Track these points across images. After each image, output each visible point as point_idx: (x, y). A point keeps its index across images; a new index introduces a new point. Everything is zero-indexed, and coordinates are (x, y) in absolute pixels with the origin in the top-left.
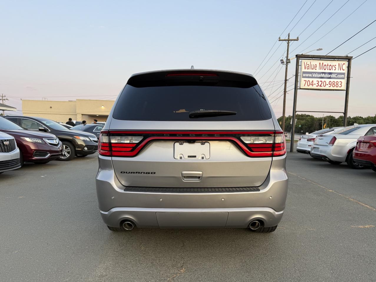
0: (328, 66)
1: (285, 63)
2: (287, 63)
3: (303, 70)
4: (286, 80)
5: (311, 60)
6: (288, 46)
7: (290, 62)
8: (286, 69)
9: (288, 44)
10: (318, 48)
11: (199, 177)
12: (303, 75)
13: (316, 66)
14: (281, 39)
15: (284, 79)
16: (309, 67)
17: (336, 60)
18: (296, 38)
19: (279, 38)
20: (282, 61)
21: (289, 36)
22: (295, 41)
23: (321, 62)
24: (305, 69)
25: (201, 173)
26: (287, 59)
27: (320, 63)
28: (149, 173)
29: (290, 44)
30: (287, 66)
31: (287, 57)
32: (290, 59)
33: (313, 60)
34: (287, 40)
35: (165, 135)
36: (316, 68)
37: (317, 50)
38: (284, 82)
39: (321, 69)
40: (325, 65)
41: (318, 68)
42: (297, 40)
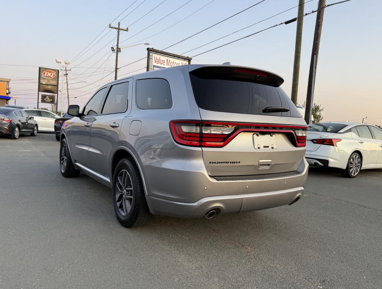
0: (174, 64)
1: (116, 51)
2: (117, 51)
3: (154, 64)
4: (116, 69)
5: (160, 55)
6: (118, 35)
7: (120, 51)
8: (117, 57)
9: (118, 32)
10: (146, 43)
11: (269, 165)
12: (153, 69)
13: (164, 62)
14: (112, 26)
15: (115, 67)
16: (158, 61)
17: (179, 59)
18: (125, 28)
19: (110, 25)
20: (113, 49)
21: (119, 25)
22: (124, 31)
23: (169, 59)
24: (155, 62)
25: (270, 161)
26: (117, 48)
27: (167, 60)
28: (235, 163)
29: (120, 33)
30: (118, 55)
31: (117, 45)
32: (121, 48)
33: (162, 55)
34: (118, 29)
35: (252, 127)
36: (164, 64)
37: (145, 44)
38: (115, 70)
39: (168, 65)
40: (171, 62)
41: (165, 64)
42: (127, 30)
